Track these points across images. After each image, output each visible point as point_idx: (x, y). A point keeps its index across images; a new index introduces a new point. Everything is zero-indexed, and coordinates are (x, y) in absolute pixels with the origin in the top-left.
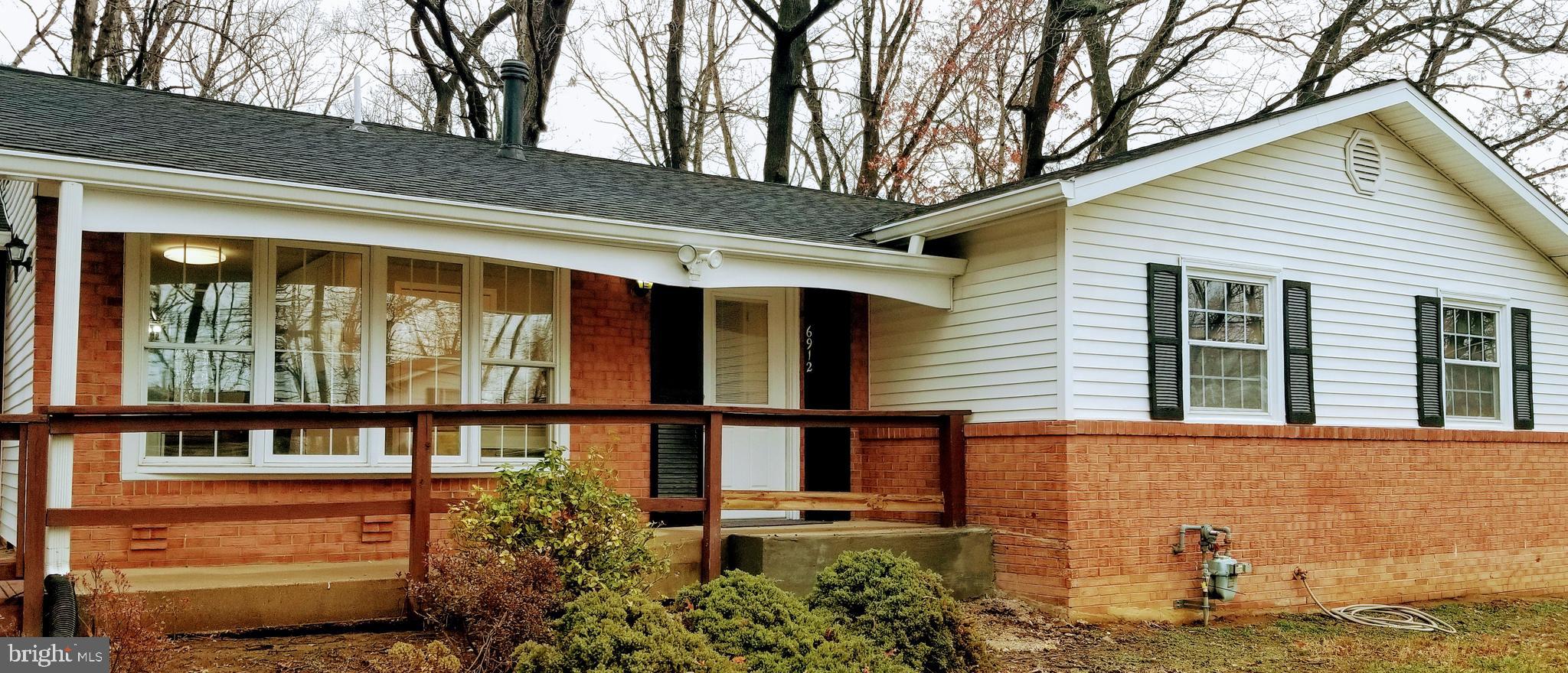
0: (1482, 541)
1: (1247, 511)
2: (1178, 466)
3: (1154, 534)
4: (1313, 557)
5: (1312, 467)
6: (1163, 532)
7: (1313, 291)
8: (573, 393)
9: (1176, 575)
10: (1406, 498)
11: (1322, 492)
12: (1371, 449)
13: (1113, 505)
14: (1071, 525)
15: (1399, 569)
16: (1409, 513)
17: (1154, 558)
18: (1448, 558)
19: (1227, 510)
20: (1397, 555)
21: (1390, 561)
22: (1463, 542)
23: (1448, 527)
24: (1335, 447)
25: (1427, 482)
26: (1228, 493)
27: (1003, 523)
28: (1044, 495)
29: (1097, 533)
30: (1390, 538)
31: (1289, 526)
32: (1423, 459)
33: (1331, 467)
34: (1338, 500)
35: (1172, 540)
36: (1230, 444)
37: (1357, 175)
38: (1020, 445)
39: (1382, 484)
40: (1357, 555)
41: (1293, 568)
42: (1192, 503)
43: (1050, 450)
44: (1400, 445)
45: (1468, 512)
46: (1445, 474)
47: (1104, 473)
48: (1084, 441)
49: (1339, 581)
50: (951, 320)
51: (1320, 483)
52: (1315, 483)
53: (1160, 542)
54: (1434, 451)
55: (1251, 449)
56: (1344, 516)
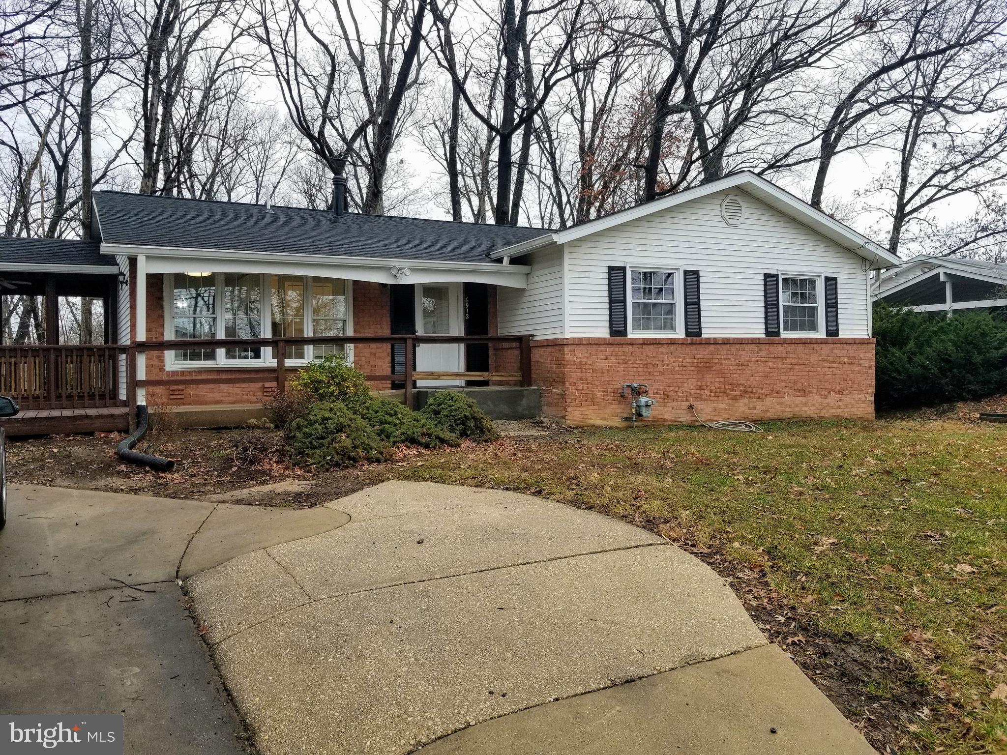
0: (803, 391)
1: (662, 377)
2: (623, 358)
3: (610, 388)
4: (698, 398)
5: (699, 356)
6: (616, 387)
7: (701, 274)
8: (355, 331)
9: (623, 406)
10: (756, 371)
11: (704, 368)
12: (734, 348)
13: (588, 375)
14: (567, 384)
15: (751, 405)
16: (757, 378)
17: (610, 399)
18: (782, 400)
19: (651, 377)
20: (750, 398)
21: (746, 401)
22: (791, 392)
23: (782, 385)
24: (712, 348)
25: (768, 363)
26: (651, 369)
27: (544, 384)
28: (557, 371)
29: (580, 387)
30: (746, 390)
31: (686, 384)
32: (766, 352)
33: (709, 357)
34: (714, 372)
35: (620, 391)
36: (652, 347)
37: (727, 218)
38: (549, 349)
39: (740, 364)
40: (726, 398)
41: (688, 403)
42: (631, 374)
43: (559, 351)
44: (752, 346)
45: (793, 378)
46: (779, 360)
47: (584, 361)
48: (574, 347)
49: (715, 410)
50: (527, 293)
51: (703, 364)
52: (700, 364)
53: (614, 391)
54: (771, 348)
55: (663, 349)
56: (717, 380)
